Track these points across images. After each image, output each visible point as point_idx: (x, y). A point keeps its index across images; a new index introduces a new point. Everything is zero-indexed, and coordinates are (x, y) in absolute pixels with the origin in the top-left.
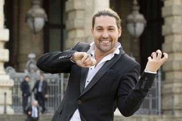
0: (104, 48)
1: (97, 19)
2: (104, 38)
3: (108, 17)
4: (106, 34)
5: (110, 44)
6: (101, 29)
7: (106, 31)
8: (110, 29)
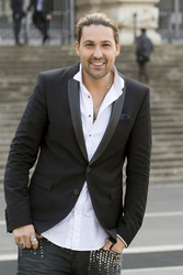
0: (95, 73)
1: (85, 29)
2: (96, 59)
3: (101, 26)
4: (99, 52)
5: (104, 67)
6: (91, 44)
7: (98, 47)
8: (105, 45)
